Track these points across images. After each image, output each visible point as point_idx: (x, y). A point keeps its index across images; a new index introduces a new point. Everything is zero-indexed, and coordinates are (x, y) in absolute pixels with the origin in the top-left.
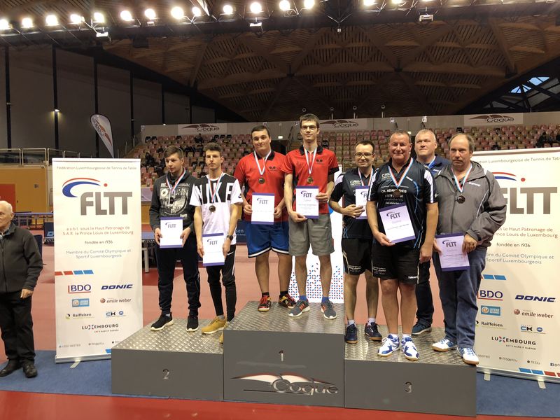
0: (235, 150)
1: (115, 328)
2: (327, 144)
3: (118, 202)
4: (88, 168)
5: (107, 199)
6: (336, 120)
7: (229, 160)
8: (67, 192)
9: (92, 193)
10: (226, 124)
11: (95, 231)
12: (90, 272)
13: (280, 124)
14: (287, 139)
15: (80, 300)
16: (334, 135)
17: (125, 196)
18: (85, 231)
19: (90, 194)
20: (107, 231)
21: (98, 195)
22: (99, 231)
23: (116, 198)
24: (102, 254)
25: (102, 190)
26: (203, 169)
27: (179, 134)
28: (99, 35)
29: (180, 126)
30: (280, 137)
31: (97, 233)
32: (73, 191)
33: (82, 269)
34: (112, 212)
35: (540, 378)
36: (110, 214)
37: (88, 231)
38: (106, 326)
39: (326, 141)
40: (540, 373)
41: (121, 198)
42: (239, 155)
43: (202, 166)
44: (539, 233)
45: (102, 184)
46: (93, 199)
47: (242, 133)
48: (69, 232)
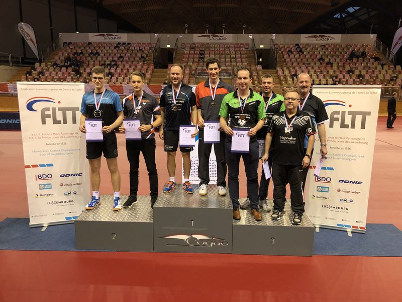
0: (134, 55)
1: (71, 203)
2: (203, 52)
3: (69, 114)
4: (45, 89)
5: (61, 112)
6: (210, 34)
7: (130, 63)
8: (30, 107)
9: (50, 108)
10: (126, 34)
12: (51, 165)
13: (168, 36)
14: (173, 47)
15: (44, 185)
16: (209, 46)
17: (74, 110)
18: (45, 136)
19: (48, 109)
20: (62, 135)
21: (54, 109)
22: (57, 136)
23: (67, 112)
24: (59, 152)
25: (57, 106)
26: (110, 69)
27: (90, 42)
29: (91, 35)
30: (168, 46)
31: (54, 137)
32: (34, 106)
33: (45, 163)
34: (65, 122)
35: (349, 230)
36: (64, 123)
37: (47, 136)
38: (65, 202)
39: (203, 50)
40: (349, 227)
41: (71, 112)
42: (137, 59)
43: (109, 67)
44: (356, 141)
45: (56, 101)
46: (50, 113)
47: (139, 42)
48: (34, 137)
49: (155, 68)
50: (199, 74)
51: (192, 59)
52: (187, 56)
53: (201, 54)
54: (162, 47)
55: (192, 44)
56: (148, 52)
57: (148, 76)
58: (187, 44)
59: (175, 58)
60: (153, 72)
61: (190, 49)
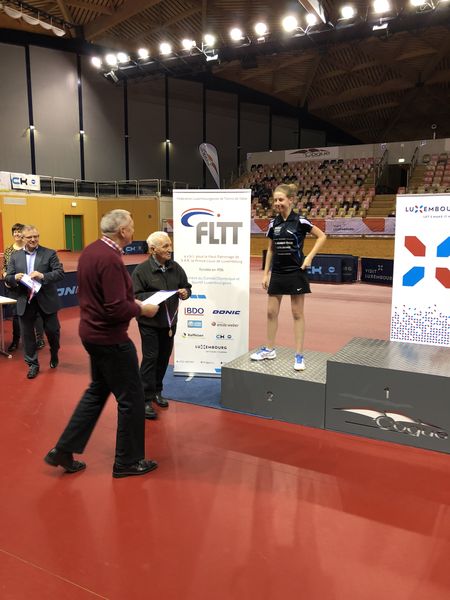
0: (346, 177)
1: (224, 350)
3: (230, 231)
4: (203, 199)
5: (220, 228)
7: (339, 188)
8: (185, 222)
9: (207, 223)
10: (337, 148)
11: (208, 258)
12: (203, 297)
13: (402, 145)
14: (410, 162)
15: (194, 322)
17: (236, 226)
18: (199, 259)
19: (205, 224)
20: (219, 259)
21: (212, 224)
22: (212, 259)
23: (227, 228)
24: (213, 281)
25: (215, 220)
27: (286, 162)
28: (209, 59)
29: (287, 152)
30: (401, 161)
31: (210, 261)
32: (190, 221)
34: (224, 242)
36: (222, 243)
37: (202, 259)
38: (216, 347)
41: (232, 228)
42: (351, 182)
45: (215, 214)
46: (207, 229)
47: (355, 158)
48: (186, 259)
49: (377, 193)
51: (440, 178)
52: (432, 173)
54: (391, 162)
55: (442, 154)
56: (369, 171)
57: (365, 205)
58: (433, 155)
59: (410, 178)
60: (373, 200)
61: (438, 162)
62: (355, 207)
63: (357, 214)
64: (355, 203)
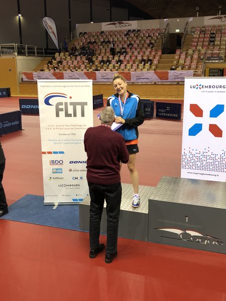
0: (143, 42)
1: (78, 187)
2: (214, 36)
3: (79, 108)
4: (59, 86)
5: (72, 106)
6: (222, 16)
7: (139, 50)
8: (47, 102)
9: (62, 103)
10: (137, 21)
11: (65, 127)
12: (62, 153)
13: (178, 20)
14: (183, 32)
15: (56, 169)
16: (221, 28)
17: (83, 105)
18: (59, 127)
19: (61, 104)
20: (72, 127)
21: (66, 104)
22: (67, 127)
23: (77, 106)
24: (69, 142)
25: (68, 101)
26: (119, 57)
27: (103, 30)
29: (103, 24)
30: (178, 31)
31: (66, 129)
32: (51, 101)
33: (58, 151)
34: (75, 115)
38: (73, 185)
39: (214, 33)
41: (80, 106)
42: (146, 45)
43: (119, 55)
45: (68, 97)
46: (63, 107)
47: (148, 28)
48: (49, 127)
49: (163, 53)
50: (209, 59)
51: (202, 43)
52: (197, 40)
53: (211, 37)
54: (171, 32)
55: (203, 27)
56: (157, 37)
57: (155, 62)
58: (197, 27)
59: (183, 43)
60: (160, 58)
61: (200, 33)
62: (149, 63)
63: (150, 68)
64: (149, 60)
